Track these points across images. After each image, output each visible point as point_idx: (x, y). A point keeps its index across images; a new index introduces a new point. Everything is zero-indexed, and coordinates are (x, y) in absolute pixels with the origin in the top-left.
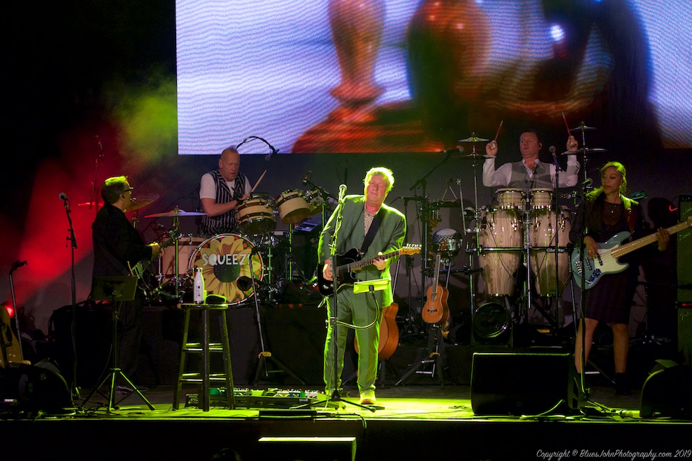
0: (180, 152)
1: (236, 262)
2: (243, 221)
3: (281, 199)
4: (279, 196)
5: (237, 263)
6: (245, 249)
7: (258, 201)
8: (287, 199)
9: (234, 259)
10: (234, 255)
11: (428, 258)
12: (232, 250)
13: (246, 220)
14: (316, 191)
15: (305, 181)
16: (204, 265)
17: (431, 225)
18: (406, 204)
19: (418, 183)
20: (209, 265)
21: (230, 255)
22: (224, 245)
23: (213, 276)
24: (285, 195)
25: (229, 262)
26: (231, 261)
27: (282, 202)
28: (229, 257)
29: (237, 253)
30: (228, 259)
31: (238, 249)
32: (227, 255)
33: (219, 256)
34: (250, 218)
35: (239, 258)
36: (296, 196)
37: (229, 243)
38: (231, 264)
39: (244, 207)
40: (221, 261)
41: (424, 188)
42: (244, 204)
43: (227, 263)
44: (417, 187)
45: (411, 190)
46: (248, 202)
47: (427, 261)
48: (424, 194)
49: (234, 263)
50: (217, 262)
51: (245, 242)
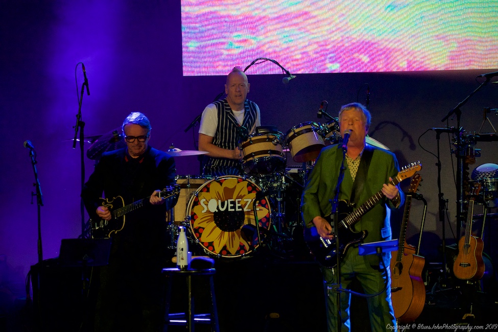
0: (185, 74)
1: (239, 207)
2: (248, 160)
3: (291, 134)
4: (289, 131)
5: (241, 210)
6: (249, 192)
7: (265, 137)
8: (299, 134)
9: (237, 205)
10: (237, 200)
11: (464, 200)
12: (235, 196)
13: (251, 159)
14: (333, 124)
15: (320, 113)
16: (203, 212)
17: (467, 161)
18: (438, 138)
19: (450, 114)
20: (208, 211)
21: (233, 200)
22: (226, 189)
23: (213, 224)
24: (297, 130)
25: (231, 208)
26: (234, 207)
27: (294, 137)
28: (232, 203)
29: (241, 197)
30: (230, 205)
31: (242, 193)
32: (229, 200)
33: (220, 201)
34: (256, 157)
35: (243, 203)
36: (309, 130)
37: (231, 187)
38: (233, 210)
39: (249, 144)
40: (223, 206)
41: (459, 119)
42: (249, 140)
43: (230, 210)
44: (451, 118)
45: (443, 121)
46: (253, 139)
47: (464, 203)
48: (459, 126)
49: (237, 210)
50: (218, 208)
51: (250, 184)
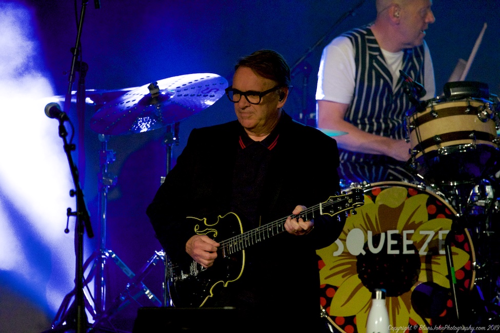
1: (410, 247)
2: (427, 150)
5: (412, 252)
6: (431, 217)
7: (463, 104)
9: (406, 242)
10: (405, 233)
12: (402, 221)
13: (434, 148)
16: (336, 254)
20: (346, 254)
21: (396, 232)
22: (383, 209)
23: (356, 280)
25: (393, 247)
26: (399, 246)
28: (394, 237)
29: (414, 226)
30: (391, 242)
31: (416, 219)
32: (390, 233)
33: (370, 234)
34: (444, 145)
35: (417, 239)
37: (394, 204)
38: (397, 252)
39: (430, 117)
40: (376, 245)
42: (428, 110)
43: (390, 252)
46: (438, 107)
49: (405, 252)
50: (366, 247)
51: (432, 200)
